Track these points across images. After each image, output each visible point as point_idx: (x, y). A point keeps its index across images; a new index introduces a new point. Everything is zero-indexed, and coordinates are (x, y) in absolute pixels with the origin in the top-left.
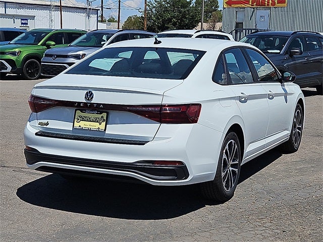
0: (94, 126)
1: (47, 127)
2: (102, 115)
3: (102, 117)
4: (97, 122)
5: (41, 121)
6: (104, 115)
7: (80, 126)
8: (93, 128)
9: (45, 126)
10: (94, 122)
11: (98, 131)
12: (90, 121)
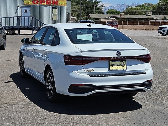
0: (121, 68)
1: (93, 72)
2: (123, 62)
3: (123, 63)
4: (121, 66)
5: (87, 69)
6: (124, 62)
7: (113, 69)
8: (120, 69)
9: (91, 72)
10: (120, 66)
11: (123, 70)
12: (118, 66)
